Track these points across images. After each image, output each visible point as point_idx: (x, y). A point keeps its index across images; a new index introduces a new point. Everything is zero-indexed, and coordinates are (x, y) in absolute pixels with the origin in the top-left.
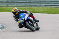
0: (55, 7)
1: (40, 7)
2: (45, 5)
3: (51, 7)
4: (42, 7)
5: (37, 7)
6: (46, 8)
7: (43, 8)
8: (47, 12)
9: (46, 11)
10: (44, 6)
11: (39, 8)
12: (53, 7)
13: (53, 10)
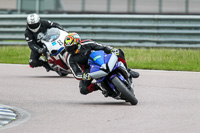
0: (192, 48)
1: (139, 47)
2: (158, 42)
3: (176, 48)
4: (148, 48)
5: (130, 47)
6: (161, 51)
7: (152, 50)
8: (164, 64)
9: (159, 63)
10: (155, 45)
11: (138, 50)
12: (184, 48)
13: (184, 58)
